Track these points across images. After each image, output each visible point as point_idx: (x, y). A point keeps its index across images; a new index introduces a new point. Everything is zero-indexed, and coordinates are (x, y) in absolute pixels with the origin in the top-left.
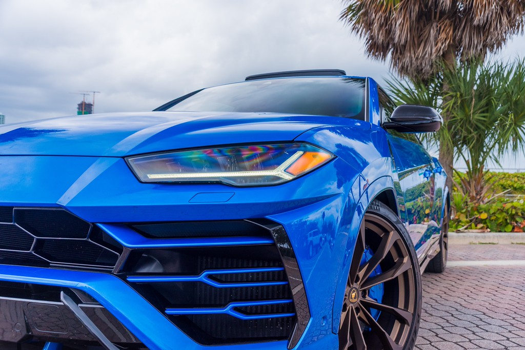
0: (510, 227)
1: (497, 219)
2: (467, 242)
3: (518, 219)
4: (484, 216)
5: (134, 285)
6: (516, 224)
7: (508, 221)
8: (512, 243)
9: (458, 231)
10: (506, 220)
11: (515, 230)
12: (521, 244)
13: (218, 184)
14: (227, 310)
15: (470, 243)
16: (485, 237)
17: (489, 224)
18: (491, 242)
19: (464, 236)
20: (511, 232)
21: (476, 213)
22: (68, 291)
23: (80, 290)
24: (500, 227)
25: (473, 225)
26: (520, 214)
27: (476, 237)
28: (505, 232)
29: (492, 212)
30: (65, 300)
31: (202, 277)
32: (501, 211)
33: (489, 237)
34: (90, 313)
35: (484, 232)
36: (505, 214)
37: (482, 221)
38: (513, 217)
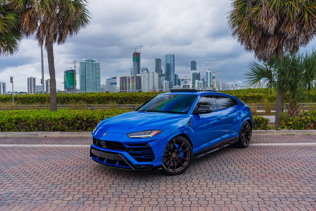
0: (304, 128)
1: (297, 124)
2: (280, 134)
3: (308, 124)
4: (291, 123)
5: (128, 153)
6: (307, 126)
7: (303, 125)
8: (303, 135)
9: (277, 130)
10: (302, 124)
11: (307, 128)
12: (307, 135)
13: (140, 138)
14: (142, 157)
15: (282, 135)
16: (290, 132)
17: (293, 126)
18: (292, 134)
19: (280, 132)
20: (305, 129)
21: (288, 121)
22: (120, 153)
23: (121, 154)
24: (299, 127)
25: (286, 127)
26: (310, 122)
27: (286, 132)
28: (302, 129)
29: (294, 121)
30: (119, 155)
31: (138, 152)
32: (300, 121)
33: (292, 132)
34: (123, 157)
35: (290, 130)
36: (301, 122)
37: (290, 125)
38: (306, 123)
